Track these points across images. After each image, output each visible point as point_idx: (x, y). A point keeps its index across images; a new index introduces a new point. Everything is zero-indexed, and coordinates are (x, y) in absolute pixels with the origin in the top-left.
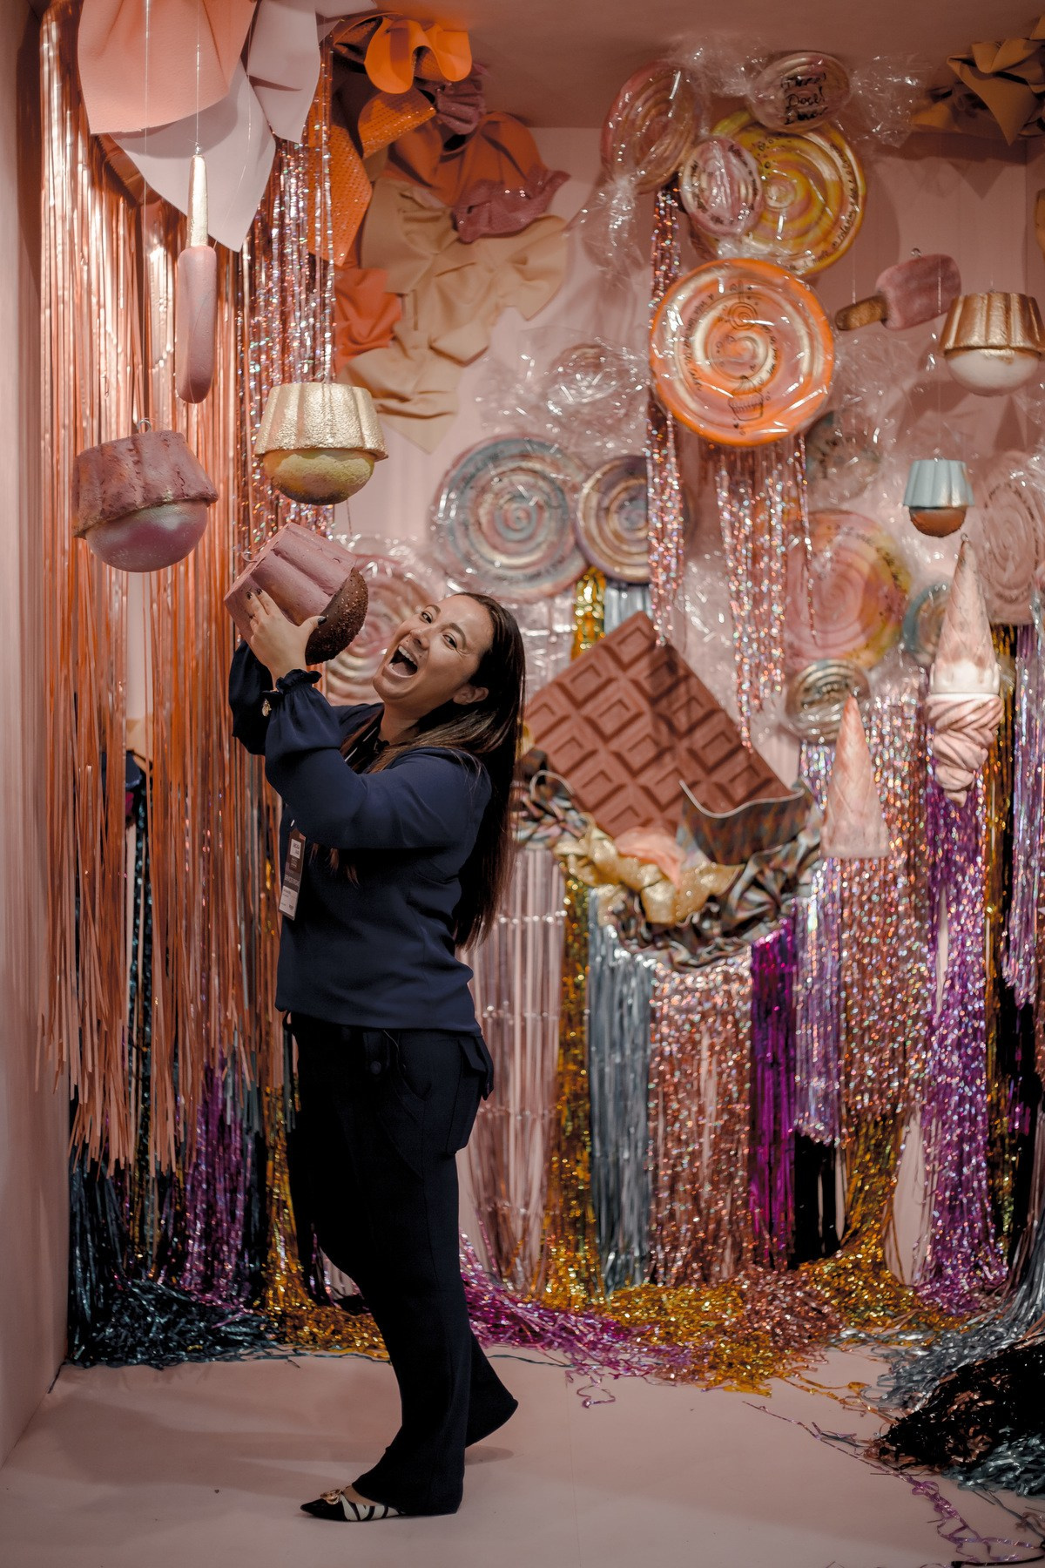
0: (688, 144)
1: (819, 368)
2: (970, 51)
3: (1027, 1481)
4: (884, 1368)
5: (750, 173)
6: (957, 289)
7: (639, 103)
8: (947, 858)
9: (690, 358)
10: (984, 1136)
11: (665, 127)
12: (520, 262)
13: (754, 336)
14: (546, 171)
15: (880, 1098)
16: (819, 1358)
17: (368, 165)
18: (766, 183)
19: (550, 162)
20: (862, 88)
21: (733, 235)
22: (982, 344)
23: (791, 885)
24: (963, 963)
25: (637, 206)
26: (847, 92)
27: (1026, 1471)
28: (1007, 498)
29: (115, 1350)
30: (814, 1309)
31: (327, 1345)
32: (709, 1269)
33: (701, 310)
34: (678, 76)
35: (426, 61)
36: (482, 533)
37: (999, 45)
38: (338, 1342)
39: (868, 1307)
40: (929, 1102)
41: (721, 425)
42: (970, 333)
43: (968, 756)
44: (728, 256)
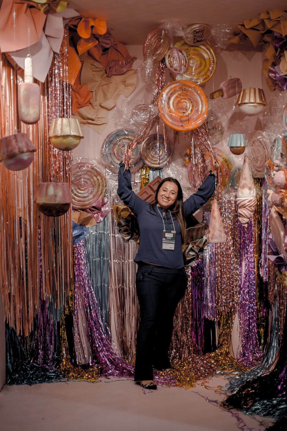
0: (167, 50)
1: (204, 110)
2: (243, 23)
3: (263, 412)
4: (227, 382)
5: (185, 57)
6: (241, 87)
7: (153, 39)
8: (244, 242)
9: (169, 107)
10: (256, 317)
11: (160, 45)
12: (124, 82)
13: (186, 101)
14: (131, 57)
15: (227, 308)
16: (210, 379)
17: (80, 57)
18: (189, 59)
19: (132, 54)
20: (214, 33)
21: (180, 74)
22: (248, 102)
23: (202, 250)
24: (249, 270)
25: (153, 67)
26: (210, 34)
27: (263, 410)
28: (257, 143)
29: (18, 381)
30: (209, 366)
31: (76, 378)
32: (181, 355)
33: (172, 94)
34: (163, 31)
35: (94, 29)
36: (115, 156)
37: (251, 20)
38: (79, 377)
39: (224, 365)
40: (240, 309)
41: (178, 126)
42: (245, 99)
43: (247, 214)
44: (179, 79)
